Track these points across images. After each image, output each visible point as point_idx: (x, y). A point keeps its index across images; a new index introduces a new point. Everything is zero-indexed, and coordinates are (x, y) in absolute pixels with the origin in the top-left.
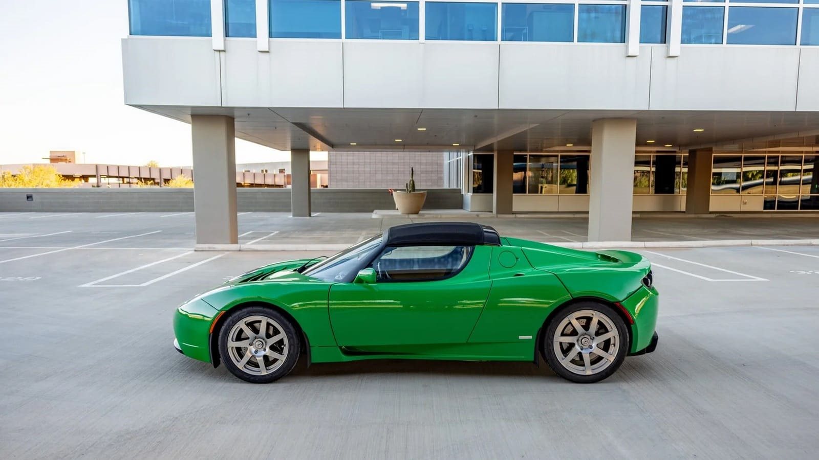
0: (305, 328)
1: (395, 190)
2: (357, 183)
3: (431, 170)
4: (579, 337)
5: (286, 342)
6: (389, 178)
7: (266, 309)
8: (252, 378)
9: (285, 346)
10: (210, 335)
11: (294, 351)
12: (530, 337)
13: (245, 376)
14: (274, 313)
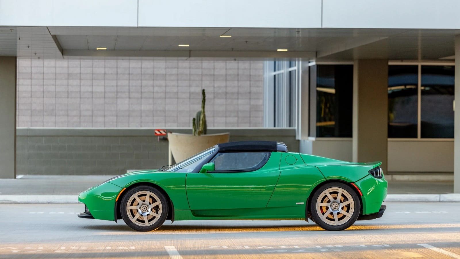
0: (172, 199)
1: (171, 131)
2: (76, 119)
3: (235, 90)
4: (332, 204)
5: (160, 207)
6: (143, 107)
7: (150, 187)
8: (140, 228)
9: (160, 209)
10: (116, 202)
11: (165, 211)
12: (303, 203)
13: (136, 226)
14: (155, 189)
